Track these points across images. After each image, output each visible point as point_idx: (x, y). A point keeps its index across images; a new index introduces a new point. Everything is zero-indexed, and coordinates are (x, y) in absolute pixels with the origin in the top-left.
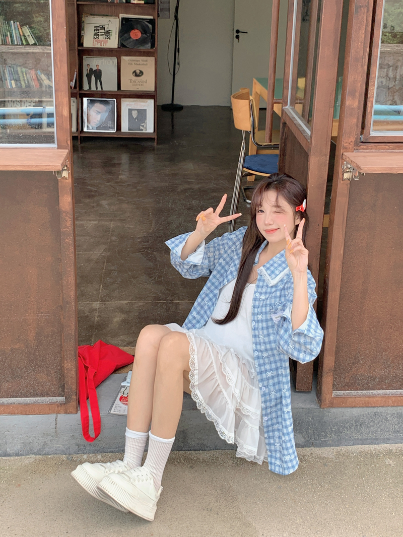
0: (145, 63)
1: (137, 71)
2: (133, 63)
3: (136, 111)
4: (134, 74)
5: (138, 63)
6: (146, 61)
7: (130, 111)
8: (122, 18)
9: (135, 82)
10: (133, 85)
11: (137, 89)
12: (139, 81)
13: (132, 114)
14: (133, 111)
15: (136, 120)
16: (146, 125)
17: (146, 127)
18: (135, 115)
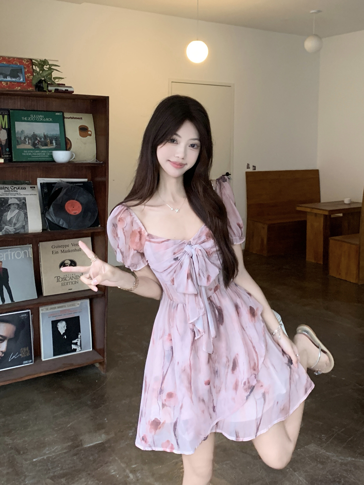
0: (77, 248)
1: (66, 262)
2: (59, 250)
3: (64, 323)
5: (67, 249)
7: (55, 324)
8: (41, 183)
9: (64, 279)
10: (63, 285)
11: (69, 289)
12: (71, 277)
13: (57, 328)
14: (59, 323)
15: (65, 337)
16: (81, 340)
17: (81, 345)
18: (62, 329)
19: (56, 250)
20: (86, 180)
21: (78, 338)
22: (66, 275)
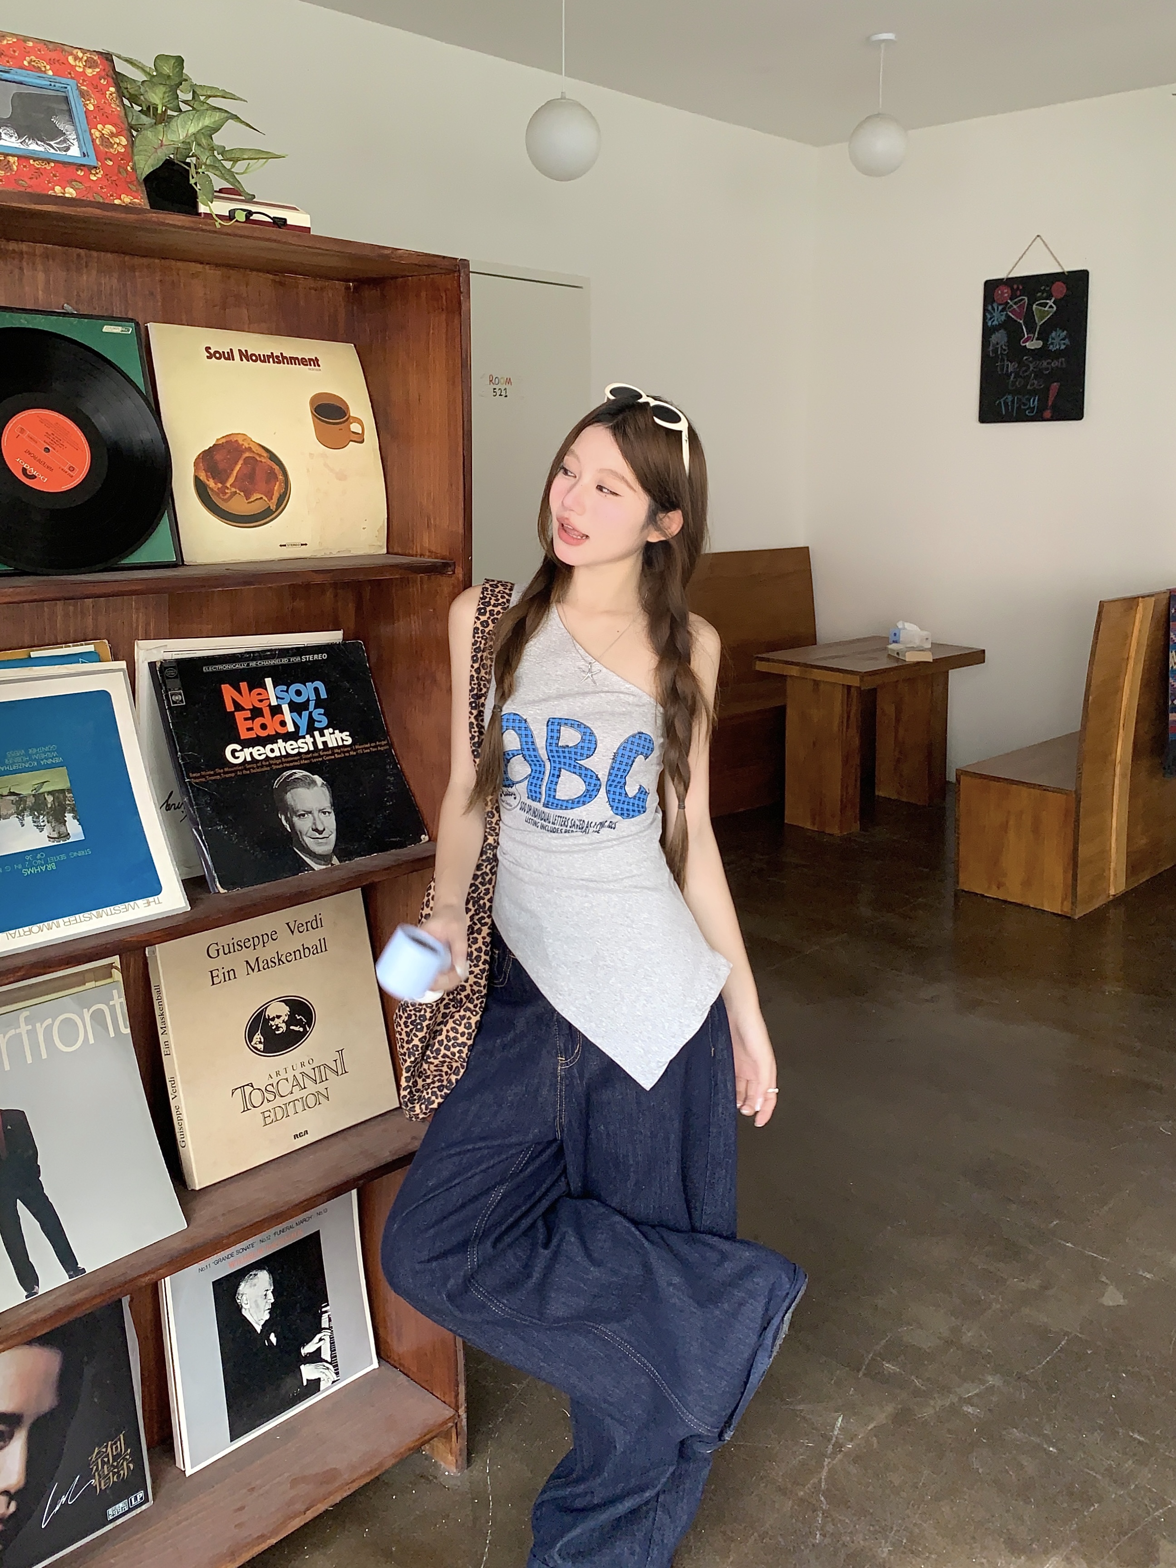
0: (311, 939)
1: (270, 1012)
2: (237, 960)
3: (263, 1280)
4: (258, 1037)
5: (267, 952)
6: (316, 923)
8: (152, 665)
9: (272, 1091)
10: (268, 1120)
11: (296, 1136)
12: (299, 1077)
13: (239, 1308)
14: (243, 1284)
15: (273, 1338)
16: (331, 1338)
17: (333, 1356)
18: (257, 1306)
19: (224, 962)
20: (335, 637)
21: (320, 1330)
22: (278, 1074)
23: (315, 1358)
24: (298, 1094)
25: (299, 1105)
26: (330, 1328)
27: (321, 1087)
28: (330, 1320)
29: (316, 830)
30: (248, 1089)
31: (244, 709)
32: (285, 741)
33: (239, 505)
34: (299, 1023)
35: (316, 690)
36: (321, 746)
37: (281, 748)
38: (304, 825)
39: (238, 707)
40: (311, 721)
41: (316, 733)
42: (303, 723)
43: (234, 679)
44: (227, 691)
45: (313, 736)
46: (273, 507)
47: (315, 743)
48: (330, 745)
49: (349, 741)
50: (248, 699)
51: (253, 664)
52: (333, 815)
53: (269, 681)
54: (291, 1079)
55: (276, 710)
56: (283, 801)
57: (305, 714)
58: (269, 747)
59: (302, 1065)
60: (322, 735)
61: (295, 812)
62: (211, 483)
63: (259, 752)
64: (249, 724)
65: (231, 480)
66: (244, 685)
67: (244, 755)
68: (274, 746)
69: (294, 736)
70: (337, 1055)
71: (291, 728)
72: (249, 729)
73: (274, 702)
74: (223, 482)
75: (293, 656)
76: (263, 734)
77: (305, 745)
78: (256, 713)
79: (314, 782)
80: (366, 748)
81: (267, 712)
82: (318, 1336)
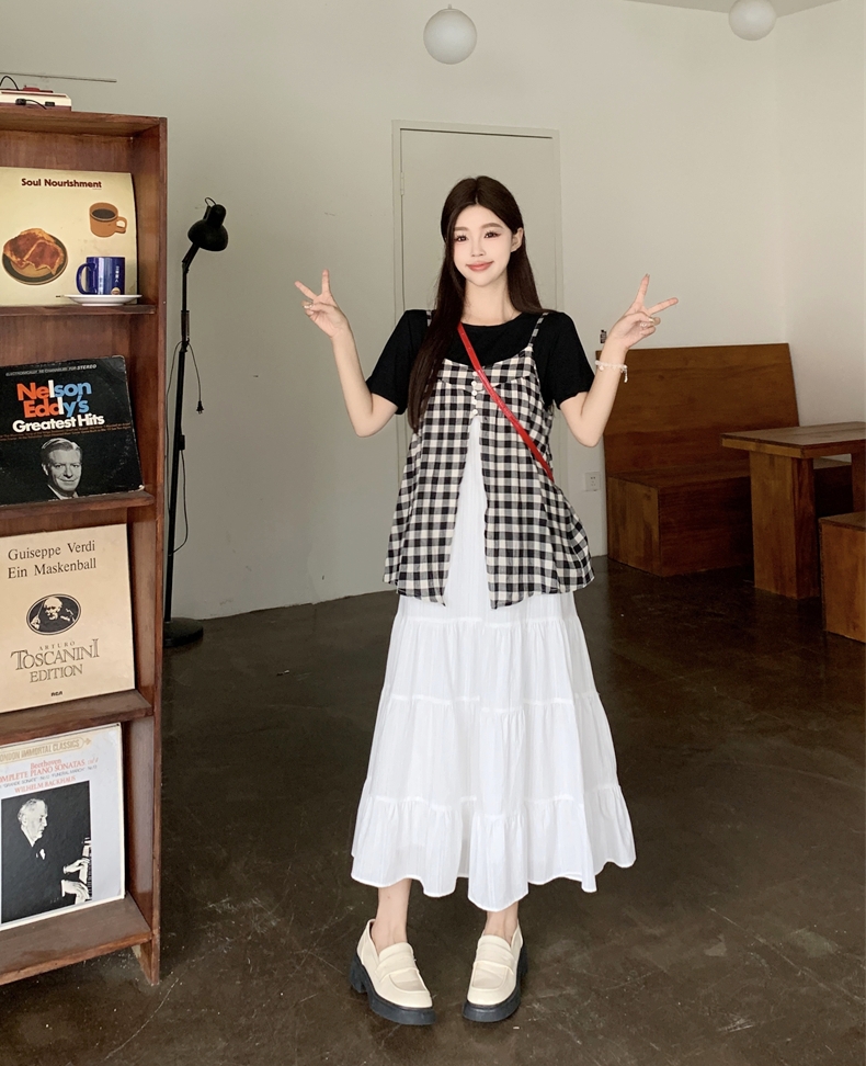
0: (85, 557)
1: (48, 604)
2: (29, 564)
3: (41, 806)
5: (51, 562)
6: (90, 547)
7: (11, 809)
9: (41, 659)
10: (34, 679)
11: (53, 694)
12: (62, 653)
13: (19, 824)
14: (24, 807)
15: (42, 853)
16: (90, 866)
17: (89, 880)
18: (33, 826)
19: (20, 564)
21: (81, 857)
22: (47, 647)
23: (74, 877)
24: (59, 664)
25: (59, 672)
26: (89, 858)
27: (77, 663)
28: (90, 852)
29: (66, 476)
30: (23, 654)
31: (29, 399)
32: (56, 420)
33: (31, 271)
34: (68, 615)
35: (84, 388)
36: (81, 424)
37: (52, 424)
38: (59, 472)
39: (27, 398)
40: (77, 407)
41: (79, 416)
42: (71, 409)
43: (26, 381)
44: (21, 388)
45: (76, 418)
46: (54, 273)
47: (77, 423)
48: (88, 424)
49: (103, 422)
50: (34, 393)
51: (41, 371)
52: (80, 468)
53: (51, 382)
54: (56, 653)
55: (54, 400)
56: (47, 457)
57: (74, 404)
58: (44, 423)
59: (66, 645)
60: (83, 417)
61: (53, 464)
62: (14, 258)
63: (36, 426)
64: (33, 408)
65: (27, 257)
66: (33, 385)
67: (26, 427)
68: (48, 423)
69: (63, 417)
70: (92, 643)
71: (61, 412)
72: (32, 412)
73: (52, 396)
74: (22, 257)
75: (72, 366)
76: (42, 415)
77: (70, 423)
78: (39, 402)
79: (71, 447)
80: (116, 427)
81: (46, 401)
82: (79, 862)
